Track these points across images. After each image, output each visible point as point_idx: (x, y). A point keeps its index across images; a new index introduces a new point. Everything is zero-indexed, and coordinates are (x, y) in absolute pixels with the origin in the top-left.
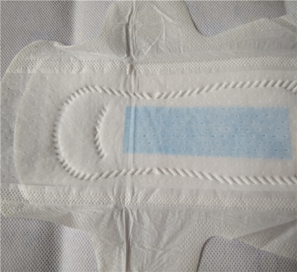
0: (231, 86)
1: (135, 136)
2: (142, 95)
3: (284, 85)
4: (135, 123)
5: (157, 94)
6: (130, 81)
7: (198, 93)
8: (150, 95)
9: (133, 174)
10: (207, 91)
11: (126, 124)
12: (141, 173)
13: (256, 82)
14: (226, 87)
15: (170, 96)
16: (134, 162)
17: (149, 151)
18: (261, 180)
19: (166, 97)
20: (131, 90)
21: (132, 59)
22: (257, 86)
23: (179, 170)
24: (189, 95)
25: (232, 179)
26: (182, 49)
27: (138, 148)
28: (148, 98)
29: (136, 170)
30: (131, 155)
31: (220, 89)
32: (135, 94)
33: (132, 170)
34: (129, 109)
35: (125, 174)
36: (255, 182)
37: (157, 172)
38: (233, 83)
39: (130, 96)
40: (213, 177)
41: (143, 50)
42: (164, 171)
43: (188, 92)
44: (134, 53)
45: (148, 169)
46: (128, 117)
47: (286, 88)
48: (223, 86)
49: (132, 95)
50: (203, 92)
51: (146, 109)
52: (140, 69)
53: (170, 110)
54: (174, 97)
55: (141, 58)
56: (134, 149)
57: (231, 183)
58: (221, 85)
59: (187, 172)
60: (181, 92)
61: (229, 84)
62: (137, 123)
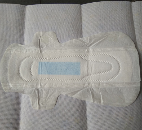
0: (67, 57)
1: (41, 70)
2: (44, 59)
3: (80, 56)
4: (41, 66)
5: (48, 59)
6: (40, 55)
7: (59, 58)
8: (46, 59)
9: (41, 80)
10: (61, 58)
11: (39, 66)
12: (43, 80)
13: (73, 56)
14: (65, 57)
15: (51, 59)
16: (41, 77)
17: (45, 74)
18: (73, 80)
19: (50, 59)
20: (40, 57)
21: (41, 49)
22: (73, 57)
23: (53, 79)
24: (56, 59)
25: (66, 80)
26: (54, 46)
27: (42, 73)
28: (45, 59)
29: (42, 79)
30: (40, 75)
31: (64, 57)
32: (42, 58)
33: (41, 79)
34: (40, 63)
35: (39, 80)
36: (71, 81)
37: (47, 79)
38: (67, 56)
39: (40, 59)
40: (61, 80)
41: (44, 46)
42: (49, 79)
43: (56, 58)
44: (41, 47)
45: (45, 79)
46: (40, 65)
47: (80, 57)
48: (65, 56)
49: (41, 59)
50: (60, 58)
51: (44, 63)
52: (43, 52)
53: (51, 63)
54: (52, 59)
55: (43, 49)
56: (41, 73)
57: (65, 81)
58: (64, 56)
59: (55, 79)
60: (54, 58)
61: (66, 56)
62: (42, 66)
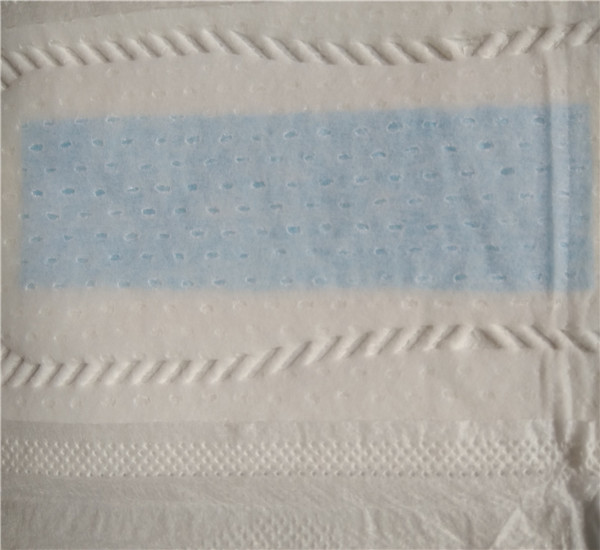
6: (577, 395)
9: (544, 31)
10: (277, 351)
11: (586, 218)
16: (545, 72)
17: (486, 115)
18: (117, 54)
19: (427, 330)
27: (532, 124)
28: (498, 330)
32: (554, 345)
33: (547, 46)
34: (578, 279)
35: (573, 28)
36: (134, 44)
37: (456, 46)
38: (190, 379)
42: (427, 53)
43: (342, 353)
48: (220, 371)
49: (566, 342)
50: (290, 350)
56: (545, 119)
